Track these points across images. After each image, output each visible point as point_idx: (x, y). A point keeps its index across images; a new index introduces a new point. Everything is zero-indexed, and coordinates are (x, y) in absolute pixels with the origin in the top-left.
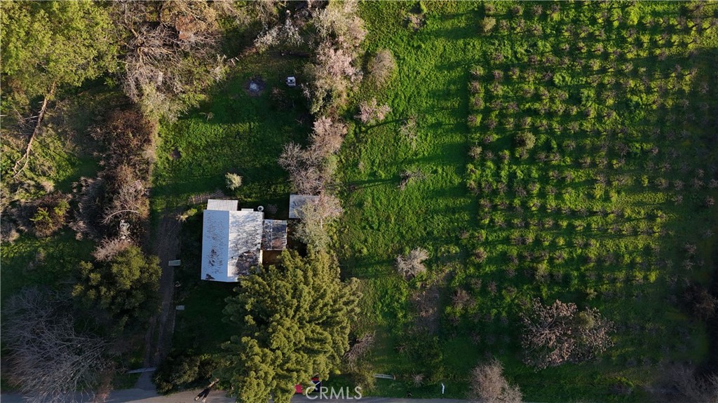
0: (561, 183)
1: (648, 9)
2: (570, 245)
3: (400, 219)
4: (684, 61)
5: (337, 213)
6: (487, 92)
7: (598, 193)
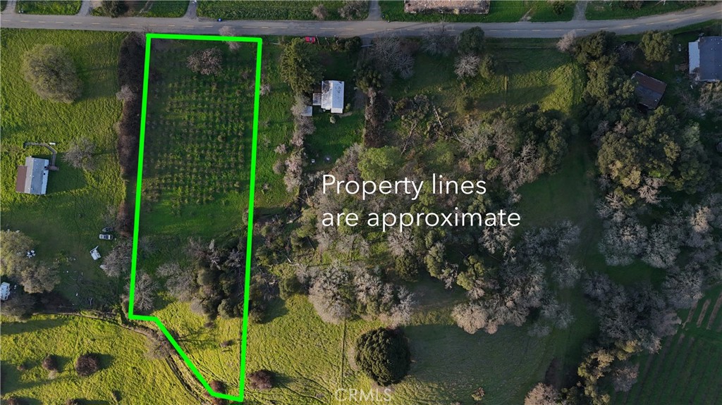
0: (207, 122)
1: (174, 193)
2: (203, 98)
3: (270, 107)
4: (161, 173)
5: (293, 108)
6: (237, 159)
7: (192, 119)
